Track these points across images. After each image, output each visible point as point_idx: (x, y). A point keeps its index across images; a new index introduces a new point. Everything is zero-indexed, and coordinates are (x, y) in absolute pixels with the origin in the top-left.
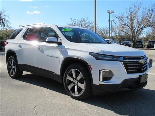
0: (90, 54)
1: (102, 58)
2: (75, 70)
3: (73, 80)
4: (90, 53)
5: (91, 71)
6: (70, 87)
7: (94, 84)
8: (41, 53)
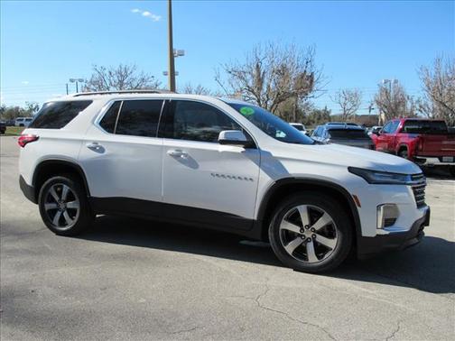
0: (350, 171)
1: (378, 179)
2: (308, 208)
3: (302, 229)
4: (351, 169)
5: (358, 208)
6: (290, 248)
7: (363, 235)
8: (185, 167)
